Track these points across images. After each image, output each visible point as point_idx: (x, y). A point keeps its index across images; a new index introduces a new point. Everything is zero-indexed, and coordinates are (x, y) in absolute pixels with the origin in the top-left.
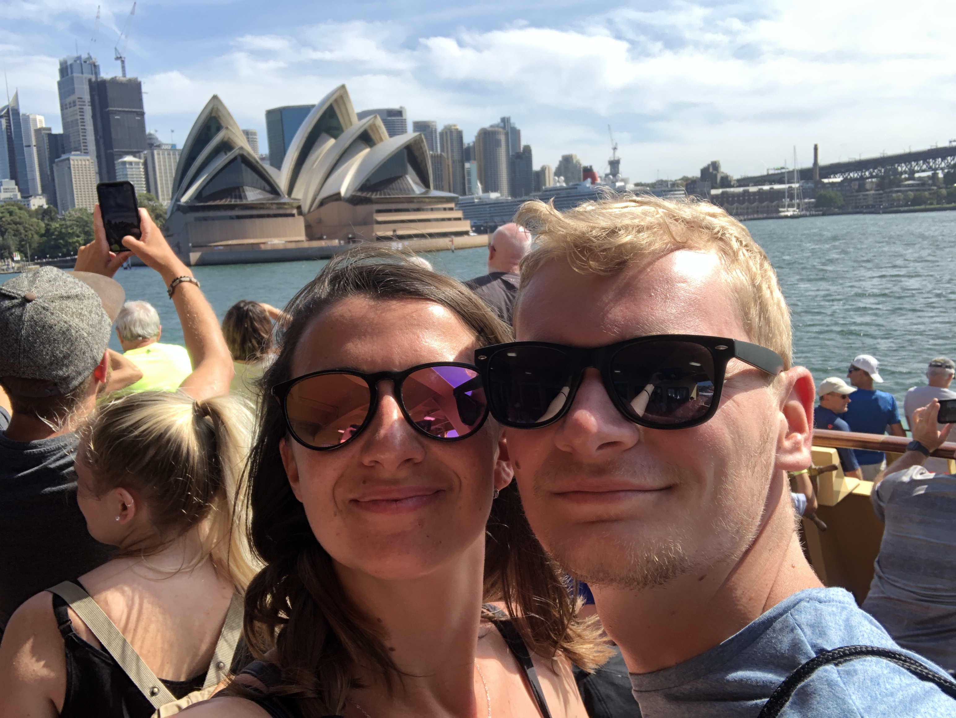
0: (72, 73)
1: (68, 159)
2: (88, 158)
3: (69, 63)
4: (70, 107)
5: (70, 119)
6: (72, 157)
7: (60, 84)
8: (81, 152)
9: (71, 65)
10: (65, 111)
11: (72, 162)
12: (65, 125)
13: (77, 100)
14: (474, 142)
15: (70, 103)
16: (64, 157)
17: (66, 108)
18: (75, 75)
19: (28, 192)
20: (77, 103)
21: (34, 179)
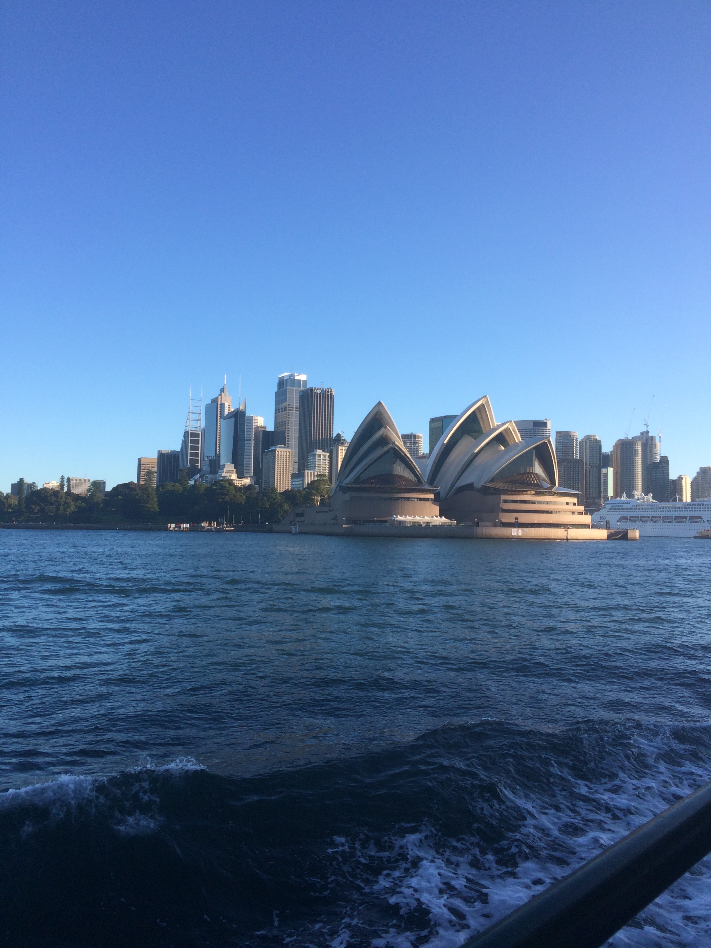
0: (286, 386)
1: (274, 450)
2: (289, 450)
3: (285, 378)
4: (282, 411)
5: (280, 421)
6: (278, 449)
7: (276, 393)
8: (285, 446)
9: (287, 380)
10: (278, 414)
11: (277, 453)
12: (276, 425)
13: (288, 406)
14: (611, 452)
15: (282, 409)
16: (272, 448)
17: (279, 412)
18: (288, 387)
19: (243, 474)
20: (287, 409)
21: (249, 465)
